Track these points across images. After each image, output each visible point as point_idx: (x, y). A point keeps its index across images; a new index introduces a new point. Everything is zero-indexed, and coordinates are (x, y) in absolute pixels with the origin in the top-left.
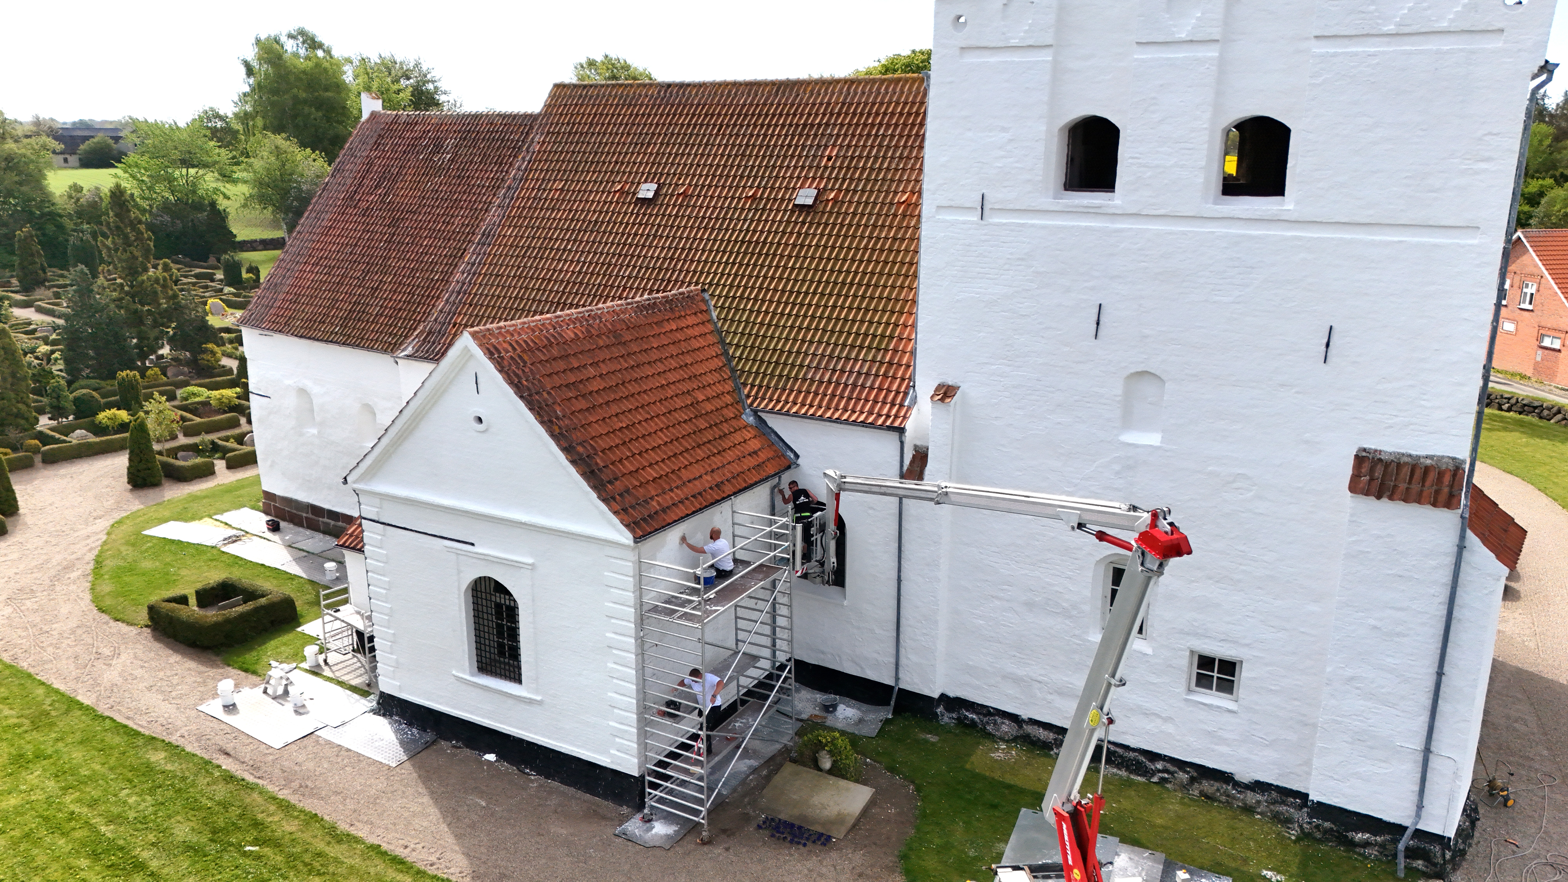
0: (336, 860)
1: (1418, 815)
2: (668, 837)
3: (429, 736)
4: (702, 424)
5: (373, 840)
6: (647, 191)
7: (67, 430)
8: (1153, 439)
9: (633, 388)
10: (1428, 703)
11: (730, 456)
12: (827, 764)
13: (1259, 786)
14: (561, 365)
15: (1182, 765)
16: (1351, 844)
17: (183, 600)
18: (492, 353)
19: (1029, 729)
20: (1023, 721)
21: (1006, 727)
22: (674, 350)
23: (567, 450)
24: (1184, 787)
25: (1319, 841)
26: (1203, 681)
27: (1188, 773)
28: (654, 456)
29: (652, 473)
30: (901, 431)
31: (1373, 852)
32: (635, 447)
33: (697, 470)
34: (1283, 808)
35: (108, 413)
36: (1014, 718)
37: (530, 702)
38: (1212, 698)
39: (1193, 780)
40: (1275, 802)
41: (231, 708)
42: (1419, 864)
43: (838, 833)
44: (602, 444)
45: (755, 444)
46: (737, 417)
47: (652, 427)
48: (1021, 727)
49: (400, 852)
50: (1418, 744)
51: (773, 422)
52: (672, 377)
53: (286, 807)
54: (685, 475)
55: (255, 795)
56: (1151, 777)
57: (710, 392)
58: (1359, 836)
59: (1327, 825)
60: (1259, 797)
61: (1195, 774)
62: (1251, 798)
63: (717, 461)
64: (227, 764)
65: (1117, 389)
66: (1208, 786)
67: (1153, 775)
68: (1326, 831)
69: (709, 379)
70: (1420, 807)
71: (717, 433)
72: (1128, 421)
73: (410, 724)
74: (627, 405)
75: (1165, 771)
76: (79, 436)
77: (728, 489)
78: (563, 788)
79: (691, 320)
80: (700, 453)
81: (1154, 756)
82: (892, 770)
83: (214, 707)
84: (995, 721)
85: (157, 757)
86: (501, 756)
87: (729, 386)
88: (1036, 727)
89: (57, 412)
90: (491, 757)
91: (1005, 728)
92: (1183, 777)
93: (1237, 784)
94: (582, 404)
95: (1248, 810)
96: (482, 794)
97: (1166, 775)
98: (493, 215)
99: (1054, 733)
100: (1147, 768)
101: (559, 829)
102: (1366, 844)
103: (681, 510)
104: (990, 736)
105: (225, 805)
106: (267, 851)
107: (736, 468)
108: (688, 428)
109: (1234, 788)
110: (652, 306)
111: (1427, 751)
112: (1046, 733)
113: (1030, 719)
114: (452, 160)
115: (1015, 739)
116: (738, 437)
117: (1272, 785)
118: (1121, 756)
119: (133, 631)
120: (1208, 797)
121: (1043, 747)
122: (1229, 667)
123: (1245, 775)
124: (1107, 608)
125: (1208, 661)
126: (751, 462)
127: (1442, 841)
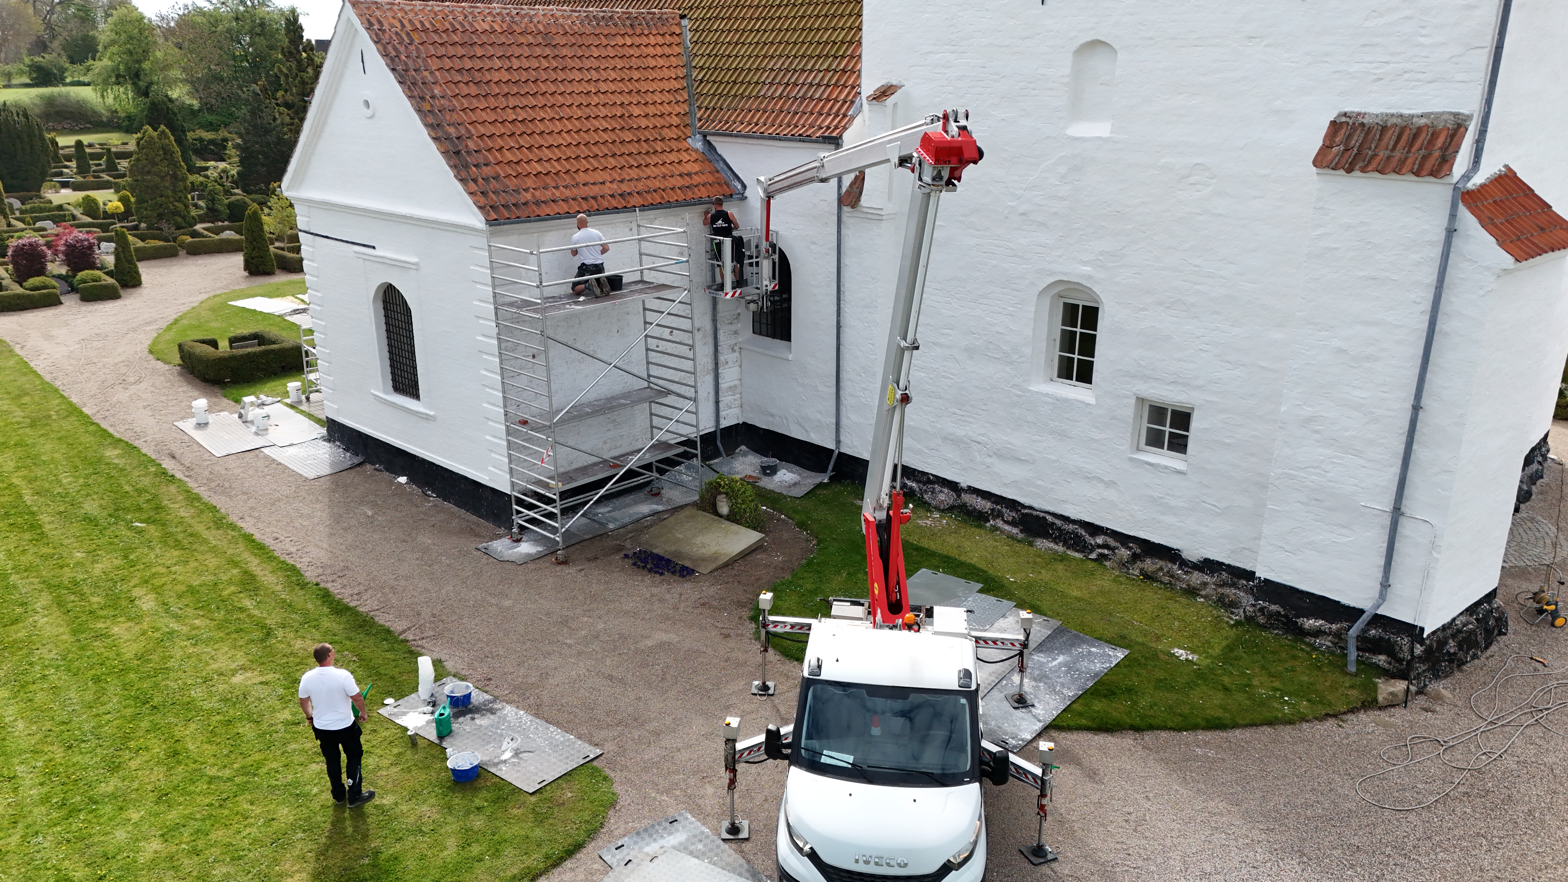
0: (206, 541)
1: (1382, 597)
2: (529, 555)
3: (357, 460)
5: (251, 530)
8: (1100, 129)
9: (549, 88)
10: (1400, 448)
11: (652, 171)
12: (724, 509)
13: (1209, 566)
14: (457, 51)
15: (1124, 539)
16: (1301, 633)
19: (967, 498)
20: (962, 489)
21: (944, 496)
22: (619, 63)
24: (1123, 565)
25: (1263, 627)
26: (1155, 440)
27: (1130, 549)
28: (544, 154)
29: (538, 168)
30: (839, 144)
31: (1325, 642)
32: (524, 141)
33: (600, 176)
34: (1230, 591)
36: (953, 486)
37: (427, 418)
38: (1164, 458)
39: (1135, 558)
40: (1224, 584)
41: (202, 426)
42: (1381, 659)
43: (705, 569)
44: (482, 130)
45: (692, 167)
46: (681, 139)
47: (557, 126)
48: (959, 496)
49: (268, 541)
50: (1386, 504)
51: (721, 146)
52: (606, 87)
53: (192, 498)
54: (581, 177)
55: (173, 489)
56: (1089, 553)
57: (652, 110)
58: (1310, 623)
59: (1274, 608)
60: (1207, 578)
61: (1138, 551)
62: (1196, 578)
63: (635, 173)
64: (168, 465)
65: (1065, 67)
66: (1149, 564)
67: (1091, 551)
68: (1271, 615)
69: (657, 98)
70: (1385, 585)
71: (645, 148)
72: (1076, 110)
73: (346, 450)
74: (532, 101)
75: (1105, 546)
77: (636, 200)
78: (455, 509)
80: (613, 162)
81: (1094, 529)
82: (802, 525)
83: (188, 426)
84: (934, 489)
85: (111, 453)
86: (412, 480)
87: (682, 108)
88: (975, 496)
90: (403, 480)
91: (942, 497)
92: (1124, 553)
93: (1184, 563)
94: (471, 90)
95: (1192, 592)
96: (374, 505)
97: (1106, 552)
99: (993, 503)
100: (1086, 542)
101: (425, 539)
102: (1318, 633)
104: (925, 505)
105: (140, 492)
106: (152, 528)
107: (656, 184)
108: (606, 137)
109: (1180, 568)
111: (1397, 511)
112: (984, 502)
113: (969, 487)
115: (951, 509)
116: (672, 157)
117: (1222, 564)
118: (1059, 529)
120: (1148, 577)
121: (978, 518)
122: (1182, 419)
123: (1193, 552)
124: (1057, 353)
125: (1157, 413)
126: (678, 182)
127: (1413, 631)
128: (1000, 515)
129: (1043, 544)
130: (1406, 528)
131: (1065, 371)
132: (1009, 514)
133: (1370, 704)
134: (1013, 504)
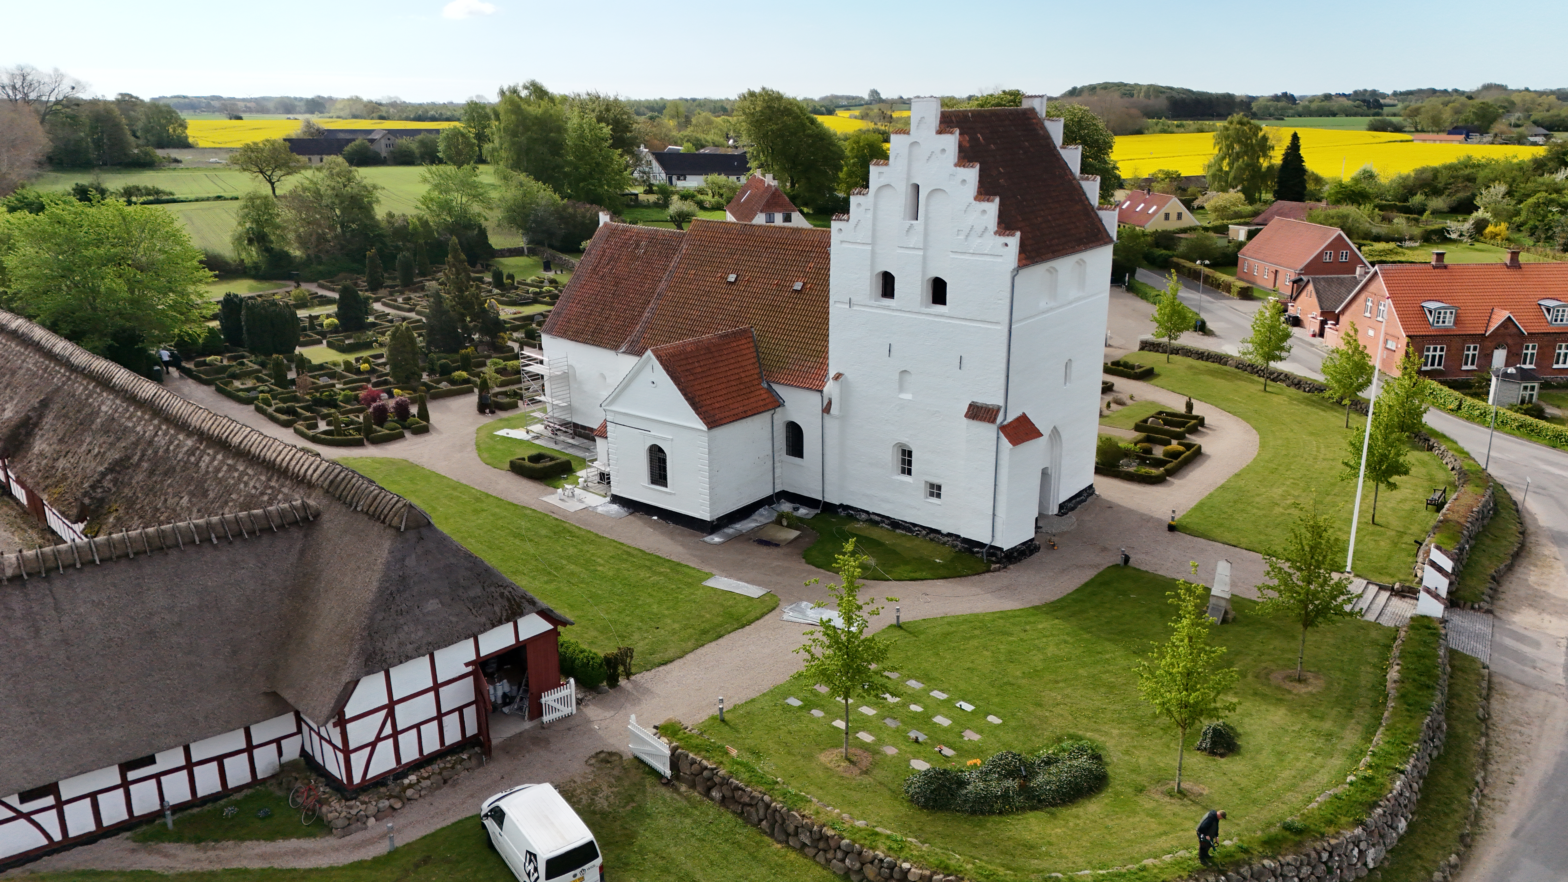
0: (600, 543)
1: (993, 540)
2: (721, 542)
3: (630, 511)
4: (742, 387)
6: (732, 278)
7: (438, 382)
8: (909, 397)
9: (715, 371)
10: (993, 496)
11: (752, 400)
12: (785, 523)
13: (949, 535)
14: (685, 362)
15: (924, 528)
16: (973, 553)
17: (524, 459)
18: (658, 357)
19: (872, 516)
20: (870, 513)
21: (864, 516)
22: (734, 355)
23: (685, 395)
24: (925, 536)
25: (964, 551)
26: (932, 494)
27: (926, 531)
28: (719, 399)
29: (718, 405)
30: (821, 392)
32: (712, 395)
33: (736, 405)
34: (955, 542)
35: (457, 373)
36: (867, 512)
37: (671, 494)
38: (934, 500)
39: (927, 534)
40: (953, 540)
42: (993, 558)
43: (782, 545)
44: (699, 393)
45: (765, 396)
46: (759, 384)
47: (720, 387)
48: (869, 516)
49: (621, 541)
50: (991, 513)
51: (775, 386)
52: (731, 367)
53: (580, 528)
54: (731, 406)
55: (568, 525)
56: (913, 533)
57: (747, 373)
58: (975, 550)
59: (965, 545)
60: (949, 539)
61: (928, 532)
62: (946, 539)
63: (746, 402)
64: (556, 516)
65: (897, 376)
66: (932, 536)
68: (965, 548)
69: (749, 368)
70: (993, 537)
71: (748, 390)
72: (901, 388)
73: (623, 507)
74: (710, 378)
75: (918, 531)
76: (444, 385)
77: (749, 413)
78: (683, 527)
79: (743, 342)
80: (739, 399)
81: (915, 525)
82: (813, 529)
83: (546, 499)
84: (860, 514)
85: (528, 512)
86: (660, 517)
87: (758, 371)
88: (875, 516)
89: (432, 372)
90: (656, 517)
92: (924, 532)
93: (942, 535)
94: (692, 378)
95: (944, 543)
96: (651, 528)
97: (918, 533)
98: (662, 285)
99: (881, 518)
100: (912, 530)
102: (978, 552)
103: (728, 420)
104: (858, 520)
105: (556, 527)
106: (575, 539)
107: (755, 405)
108: (735, 388)
110: (726, 335)
111: (994, 515)
113: (873, 512)
114: (644, 253)
115: (866, 520)
116: (758, 393)
118: (903, 526)
119: (503, 472)
120: (932, 540)
121: (876, 523)
122: (939, 488)
123: (945, 531)
124: (900, 465)
125: (932, 486)
126: (762, 403)
127: (1001, 549)
128: (883, 522)
129: (898, 531)
130: (997, 519)
131: (903, 472)
132: (887, 521)
133: (988, 571)
134: (888, 518)
